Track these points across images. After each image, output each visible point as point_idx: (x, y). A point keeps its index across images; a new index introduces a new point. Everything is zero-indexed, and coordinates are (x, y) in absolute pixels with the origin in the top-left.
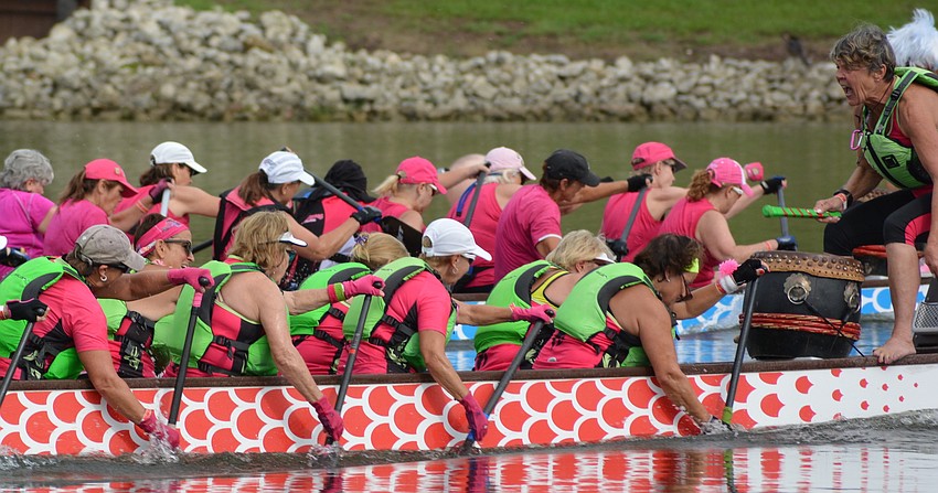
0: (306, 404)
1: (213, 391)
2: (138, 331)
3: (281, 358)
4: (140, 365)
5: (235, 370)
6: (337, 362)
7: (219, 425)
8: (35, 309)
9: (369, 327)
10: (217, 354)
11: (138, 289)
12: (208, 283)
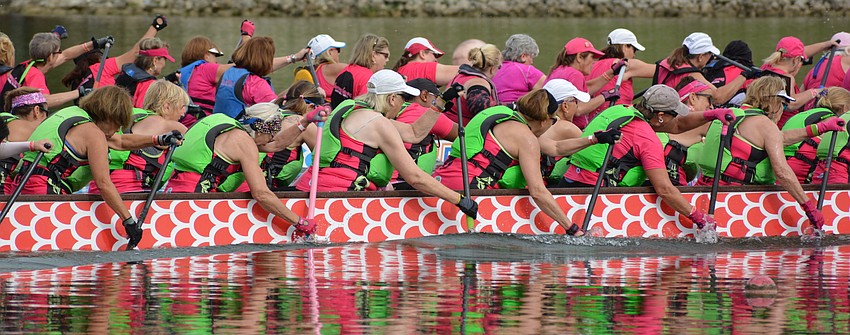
0: (796, 204)
1: (731, 194)
2: (676, 153)
3: (780, 173)
4: (678, 175)
5: (746, 181)
6: (810, 175)
7: (735, 218)
8: (613, 135)
9: (837, 150)
10: (735, 170)
11: (683, 125)
12: (732, 118)
